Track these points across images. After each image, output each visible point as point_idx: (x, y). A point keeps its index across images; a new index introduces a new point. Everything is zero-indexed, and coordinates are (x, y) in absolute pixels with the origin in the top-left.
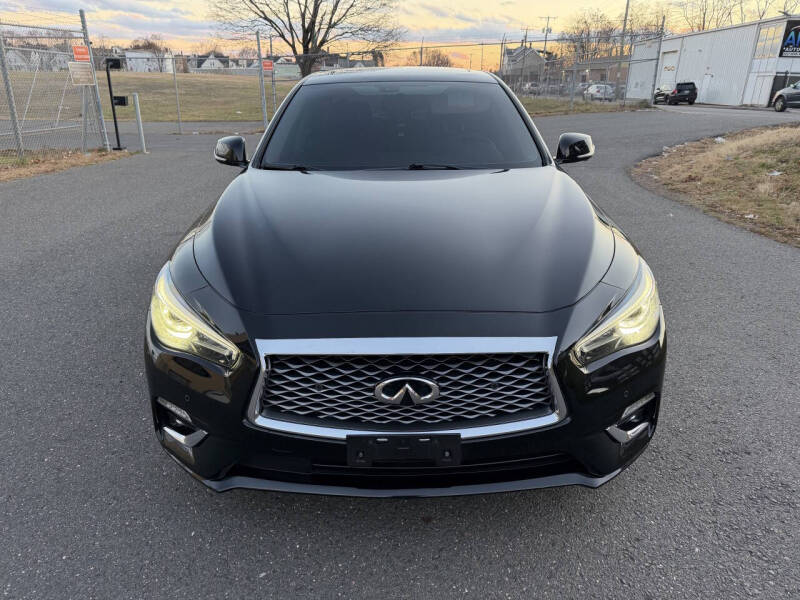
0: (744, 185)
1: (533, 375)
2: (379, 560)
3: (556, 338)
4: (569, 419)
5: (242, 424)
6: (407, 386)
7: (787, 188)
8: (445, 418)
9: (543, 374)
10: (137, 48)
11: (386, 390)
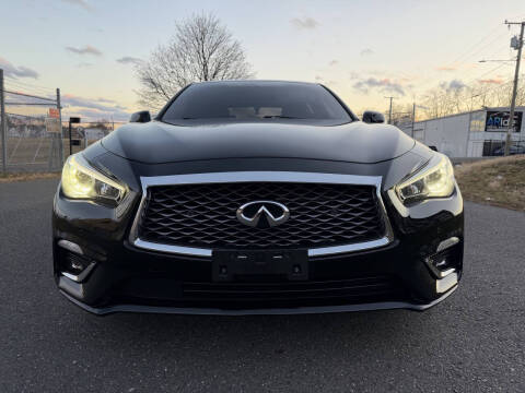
0: (480, 184)
1: (365, 205)
2: (237, 379)
3: (381, 177)
4: (398, 241)
5: (124, 247)
6: (263, 208)
7: (509, 184)
8: (294, 241)
9: (373, 205)
10: (92, 127)
11: (246, 212)
